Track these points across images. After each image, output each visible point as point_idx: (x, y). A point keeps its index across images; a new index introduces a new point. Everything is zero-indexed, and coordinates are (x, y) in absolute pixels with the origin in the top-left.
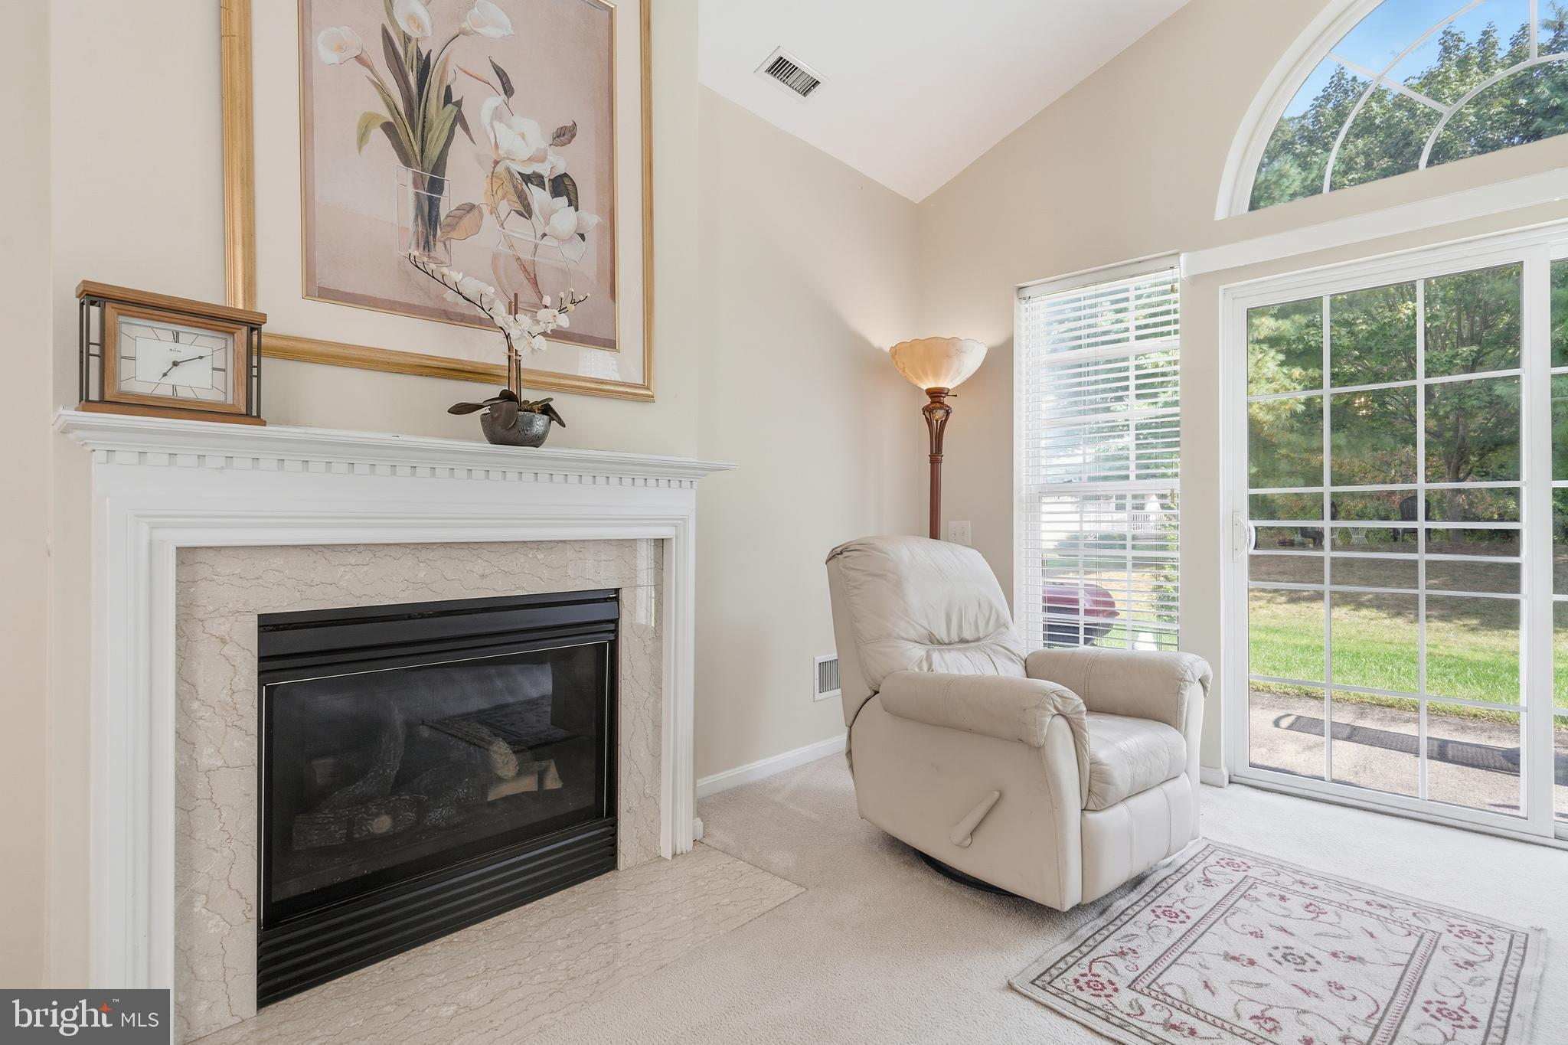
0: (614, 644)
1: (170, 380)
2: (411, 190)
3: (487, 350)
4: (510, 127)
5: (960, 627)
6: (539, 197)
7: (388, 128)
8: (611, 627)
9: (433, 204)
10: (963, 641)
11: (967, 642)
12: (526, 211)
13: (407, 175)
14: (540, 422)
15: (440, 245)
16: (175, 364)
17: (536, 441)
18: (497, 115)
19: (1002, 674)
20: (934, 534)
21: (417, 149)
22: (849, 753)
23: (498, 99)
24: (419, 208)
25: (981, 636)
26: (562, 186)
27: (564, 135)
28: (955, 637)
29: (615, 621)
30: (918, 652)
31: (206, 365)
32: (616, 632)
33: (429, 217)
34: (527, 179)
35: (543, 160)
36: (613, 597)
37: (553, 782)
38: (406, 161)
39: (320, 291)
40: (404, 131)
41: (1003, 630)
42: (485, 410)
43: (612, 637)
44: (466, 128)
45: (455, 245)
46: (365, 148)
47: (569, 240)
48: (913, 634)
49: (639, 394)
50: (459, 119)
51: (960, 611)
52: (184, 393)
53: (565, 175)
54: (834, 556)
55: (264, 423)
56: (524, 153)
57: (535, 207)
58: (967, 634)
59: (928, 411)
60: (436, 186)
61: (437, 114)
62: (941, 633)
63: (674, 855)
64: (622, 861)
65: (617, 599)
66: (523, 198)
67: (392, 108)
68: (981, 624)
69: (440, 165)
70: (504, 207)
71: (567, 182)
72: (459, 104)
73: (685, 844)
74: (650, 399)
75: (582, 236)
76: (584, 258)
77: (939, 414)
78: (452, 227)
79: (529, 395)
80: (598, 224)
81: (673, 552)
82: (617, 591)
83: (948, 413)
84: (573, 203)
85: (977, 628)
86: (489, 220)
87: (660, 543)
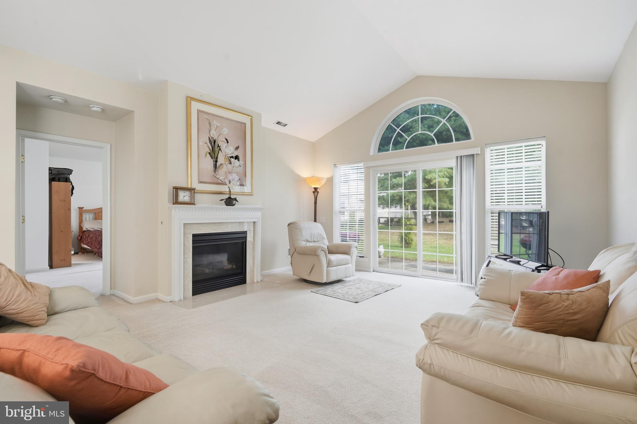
0: (246, 242)
1: (183, 199)
2: (213, 163)
3: (225, 189)
4: (228, 149)
5: (314, 239)
6: (233, 160)
7: (209, 153)
8: (245, 238)
9: (216, 164)
10: (314, 241)
11: (315, 242)
12: (230, 163)
13: (212, 160)
14: (234, 202)
15: (217, 172)
16: (184, 196)
17: (234, 205)
18: (226, 147)
19: (310, 245)
20: (315, 221)
21: (214, 155)
22: (291, 263)
23: (226, 144)
24: (214, 166)
25: (319, 240)
26: (237, 158)
27: (237, 148)
28: (312, 241)
29: (246, 237)
30: (304, 243)
31: (187, 196)
32: (246, 239)
33: (215, 167)
34: (231, 157)
35: (233, 154)
36: (245, 233)
37: (234, 267)
38: (212, 158)
39: (201, 182)
40: (212, 153)
41: (324, 239)
42: (225, 200)
43: (245, 240)
44: (221, 151)
45: (219, 171)
46: (206, 158)
47: (238, 167)
48: (303, 240)
49: (251, 194)
50: (220, 149)
51: (314, 235)
52: (185, 201)
53: (237, 155)
54: (289, 225)
55: (195, 205)
56: (230, 153)
57: (232, 162)
58: (315, 240)
59: (314, 192)
60: (216, 161)
61: (217, 149)
62: (309, 239)
63: (257, 282)
64: (247, 282)
65: (246, 233)
66: (230, 161)
67: (210, 150)
68: (319, 238)
69: (217, 158)
70: (227, 163)
71: (237, 156)
72: (220, 147)
73: (259, 280)
74: (253, 195)
75: (240, 166)
76: (241, 170)
77: (316, 193)
78: (219, 168)
79: (232, 197)
80: (243, 163)
81: (257, 224)
82: (246, 231)
83: (318, 193)
84: (239, 160)
85: (317, 238)
86: (225, 166)
87: (254, 222)
